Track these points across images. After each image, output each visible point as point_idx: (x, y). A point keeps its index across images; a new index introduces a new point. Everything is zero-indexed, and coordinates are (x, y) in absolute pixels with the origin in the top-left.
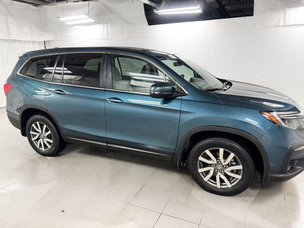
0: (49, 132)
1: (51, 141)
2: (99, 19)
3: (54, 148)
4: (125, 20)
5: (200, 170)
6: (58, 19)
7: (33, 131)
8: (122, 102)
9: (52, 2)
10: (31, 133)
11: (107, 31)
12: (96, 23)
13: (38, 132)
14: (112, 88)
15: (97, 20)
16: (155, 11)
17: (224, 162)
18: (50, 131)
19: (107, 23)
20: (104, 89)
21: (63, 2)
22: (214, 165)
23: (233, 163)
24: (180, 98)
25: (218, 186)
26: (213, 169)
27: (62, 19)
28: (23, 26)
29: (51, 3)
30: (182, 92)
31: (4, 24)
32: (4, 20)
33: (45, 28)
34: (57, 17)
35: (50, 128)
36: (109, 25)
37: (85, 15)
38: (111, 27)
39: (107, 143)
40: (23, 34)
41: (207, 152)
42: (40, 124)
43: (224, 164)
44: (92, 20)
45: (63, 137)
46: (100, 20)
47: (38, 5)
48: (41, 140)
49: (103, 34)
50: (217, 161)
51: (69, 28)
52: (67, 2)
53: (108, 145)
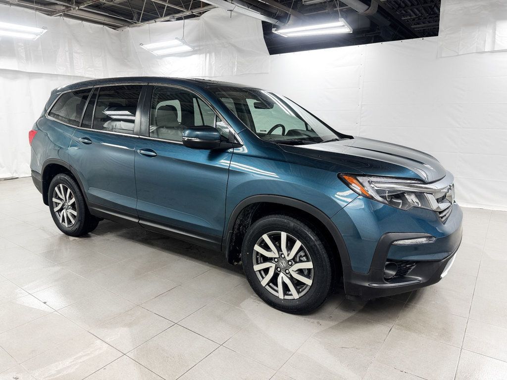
0: (73, 200)
1: (75, 213)
2: (199, 46)
3: (79, 223)
4: (235, 46)
5: (257, 268)
6: (142, 47)
7: (56, 198)
8: (156, 154)
9: (136, 23)
10: (54, 200)
11: (210, 64)
12: (194, 52)
13: (61, 200)
14: (148, 135)
15: (196, 49)
16: (274, 31)
17: (288, 255)
18: (74, 198)
19: (210, 52)
20: (138, 136)
21: (150, 22)
22: (276, 260)
23: (302, 259)
24: (231, 150)
25: (280, 295)
26: (273, 266)
27: (147, 47)
28: (93, 57)
29: (135, 25)
30: (235, 142)
31: (67, 54)
32: (67, 49)
33: (126, 61)
34: (140, 44)
35: (75, 193)
36: (213, 54)
37: (176, 40)
38: (215, 58)
39: (140, 219)
40: (93, 69)
41: (265, 237)
42: (63, 187)
43: (288, 258)
44: (187, 48)
45: (89, 207)
46: (201, 48)
47: (119, 27)
48: (64, 211)
49: (204, 68)
50: (279, 253)
51: (158, 60)
52: (156, 22)
53: (140, 222)
